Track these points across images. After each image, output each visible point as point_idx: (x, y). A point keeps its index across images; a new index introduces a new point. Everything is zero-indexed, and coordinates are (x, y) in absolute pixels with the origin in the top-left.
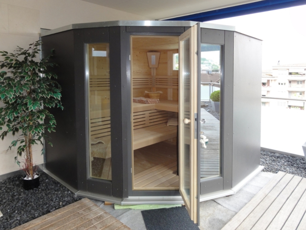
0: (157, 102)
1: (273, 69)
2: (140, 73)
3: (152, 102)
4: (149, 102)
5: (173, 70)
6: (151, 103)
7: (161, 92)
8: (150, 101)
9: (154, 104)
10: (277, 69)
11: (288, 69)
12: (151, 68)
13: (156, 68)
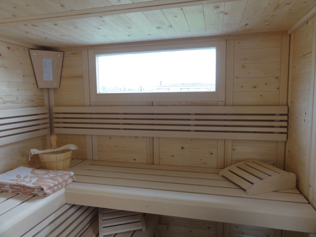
0: (70, 181)
1: (157, 89)
2: (13, 102)
3: (56, 188)
4: (48, 191)
6: (54, 191)
7: (73, 147)
8: (50, 188)
9: (63, 191)
10: (160, 89)
11: (169, 89)
12: (42, 89)
13: (54, 89)
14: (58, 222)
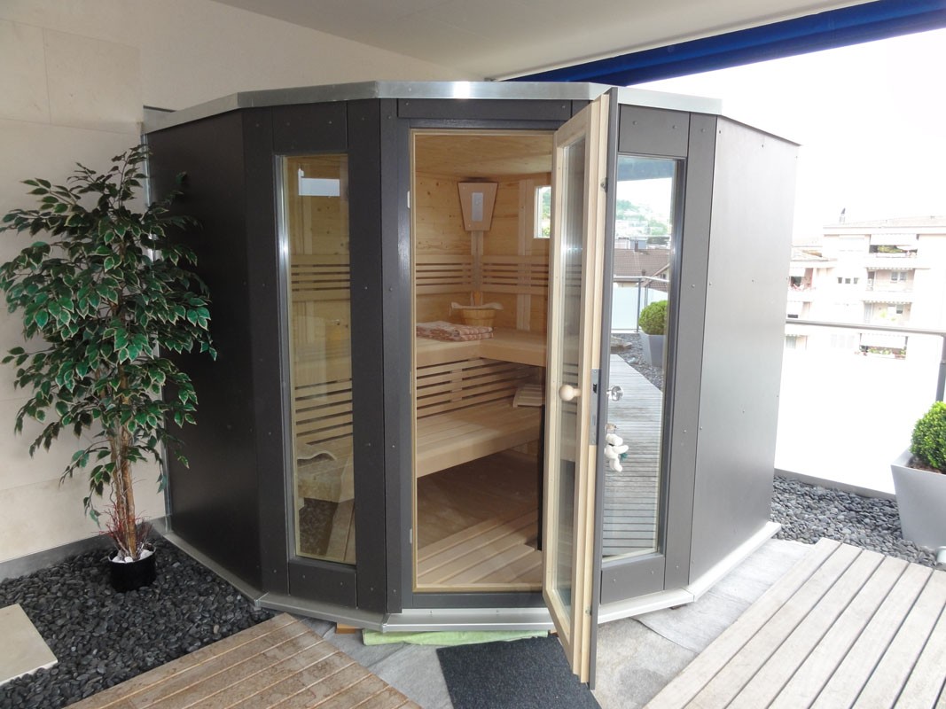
0: (487, 336)
1: (825, 235)
3: (471, 336)
4: (464, 337)
5: (535, 237)
6: (469, 340)
7: (497, 306)
8: (466, 334)
9: (478, 343)
10: (838, 235)
11: (870, 236)
12: (469, 232)
13: (485, 232)
14: (471, 373)
